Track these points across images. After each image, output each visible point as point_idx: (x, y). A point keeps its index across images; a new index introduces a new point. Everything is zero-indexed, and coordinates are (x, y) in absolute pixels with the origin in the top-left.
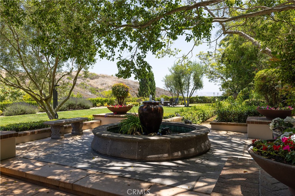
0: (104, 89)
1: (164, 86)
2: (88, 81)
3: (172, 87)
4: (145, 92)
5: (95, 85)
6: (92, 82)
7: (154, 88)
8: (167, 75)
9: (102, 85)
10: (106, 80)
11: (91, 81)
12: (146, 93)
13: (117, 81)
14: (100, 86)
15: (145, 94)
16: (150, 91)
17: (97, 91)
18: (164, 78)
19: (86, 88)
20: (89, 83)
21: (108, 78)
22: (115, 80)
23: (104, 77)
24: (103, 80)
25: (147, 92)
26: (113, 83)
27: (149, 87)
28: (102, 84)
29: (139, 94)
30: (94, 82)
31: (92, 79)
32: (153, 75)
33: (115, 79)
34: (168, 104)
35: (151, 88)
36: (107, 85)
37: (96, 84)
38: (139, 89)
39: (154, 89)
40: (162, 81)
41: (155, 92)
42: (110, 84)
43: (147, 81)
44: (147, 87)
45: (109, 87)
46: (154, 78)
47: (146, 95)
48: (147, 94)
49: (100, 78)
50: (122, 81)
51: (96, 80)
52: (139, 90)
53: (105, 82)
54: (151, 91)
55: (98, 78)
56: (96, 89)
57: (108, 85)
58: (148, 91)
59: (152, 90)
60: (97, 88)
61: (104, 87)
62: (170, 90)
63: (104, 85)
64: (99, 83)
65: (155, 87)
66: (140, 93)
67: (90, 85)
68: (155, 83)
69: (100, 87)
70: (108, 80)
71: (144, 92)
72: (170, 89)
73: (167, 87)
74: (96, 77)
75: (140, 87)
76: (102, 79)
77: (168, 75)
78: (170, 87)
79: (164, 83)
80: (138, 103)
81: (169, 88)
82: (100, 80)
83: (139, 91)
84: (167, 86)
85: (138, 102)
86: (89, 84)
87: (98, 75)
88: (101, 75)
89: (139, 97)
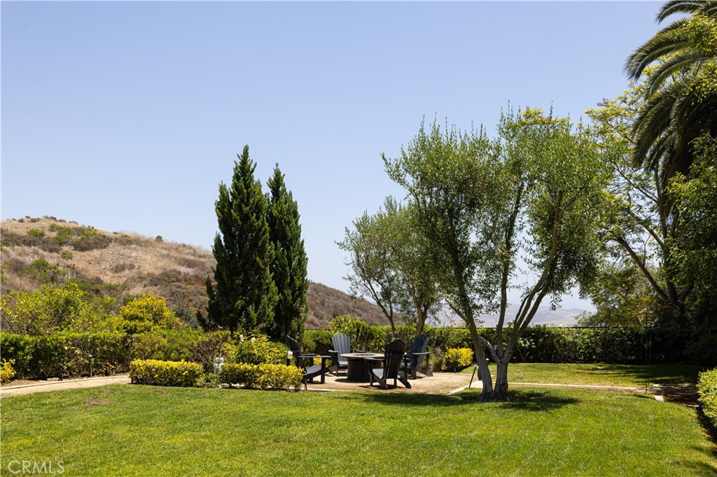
0: (124, 287)
1: (352, 273)
2: (66, 256)
3: (391, 280)
4: (248, 303)
5: (93, 272)
6: (81, 260)
7: (298, 283)
8: (365, 218)
9: (116, 272)
10: (134, 254)
11: (78, 255)
12: (251, 309)
13: (176, 258)
14: (110, 274)
15: (248, 315)
16: (272, 296)
17: (97, 291)
18: (353, 229)
19: (53, 279)
20: (70, 262)
21: (141, 246)
22: (168, 255)
23: (126, 241)
24: (122, 252)
25: (258, 303)
26: (160, 264)
27: (269, 275)
28: (118, 269)
29: (214, 309)
30: (88, 258)
31: (83, 249)
32: (296, 215)
33: (166, 252)
34: (375, 371)
35: (279, 279)
36: (135, 270)
37: (97, 267)
38: (215, 283)
39: (301, 288)
40: (341, 245)
41: (302, 302)
42: (147, 267)
43: (257, 238)
44: (259, 271)
45: (141, 278)
46: (299, 228)
47: (250, 320)
48: (254, 315)
49: (111, 245)
50: (192, 258)
51: (96, 253)
52: (210, 290)
53: (128, 262)
54: (277, 298)
55: (105, 247)
56: (92, 284)
57: (139, 272)
58: (265, 299)
59: (288, 292)
60: (99, 281)
61: (125, 279)
62: (382, 294)
63: (127, 272)
64: (105, 265)
65: (304, 273)
66: (217, 304)
67: (74, 268)
68: (302, 253)
69: (108, 279)
70: (140, 254)
71: (239, 303)
72: (378, 289)
73: (364, 278)
74: (96, 243)
75: (218, 275)
76: (121, 249)
77: (370, 215)
78: (380, 277)
79: (350, 256)
80: (198, 367)
81: (374, 284)
82: (111, 254)
83: (212, 297)
84: (368, 271)
85: (198, 361)
86: (68, 267)
87: (104, 236)
88: (118, 236)
89: (214, 328)
